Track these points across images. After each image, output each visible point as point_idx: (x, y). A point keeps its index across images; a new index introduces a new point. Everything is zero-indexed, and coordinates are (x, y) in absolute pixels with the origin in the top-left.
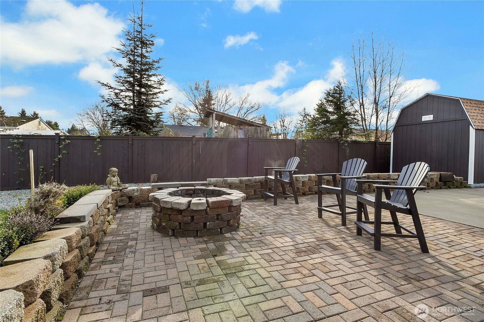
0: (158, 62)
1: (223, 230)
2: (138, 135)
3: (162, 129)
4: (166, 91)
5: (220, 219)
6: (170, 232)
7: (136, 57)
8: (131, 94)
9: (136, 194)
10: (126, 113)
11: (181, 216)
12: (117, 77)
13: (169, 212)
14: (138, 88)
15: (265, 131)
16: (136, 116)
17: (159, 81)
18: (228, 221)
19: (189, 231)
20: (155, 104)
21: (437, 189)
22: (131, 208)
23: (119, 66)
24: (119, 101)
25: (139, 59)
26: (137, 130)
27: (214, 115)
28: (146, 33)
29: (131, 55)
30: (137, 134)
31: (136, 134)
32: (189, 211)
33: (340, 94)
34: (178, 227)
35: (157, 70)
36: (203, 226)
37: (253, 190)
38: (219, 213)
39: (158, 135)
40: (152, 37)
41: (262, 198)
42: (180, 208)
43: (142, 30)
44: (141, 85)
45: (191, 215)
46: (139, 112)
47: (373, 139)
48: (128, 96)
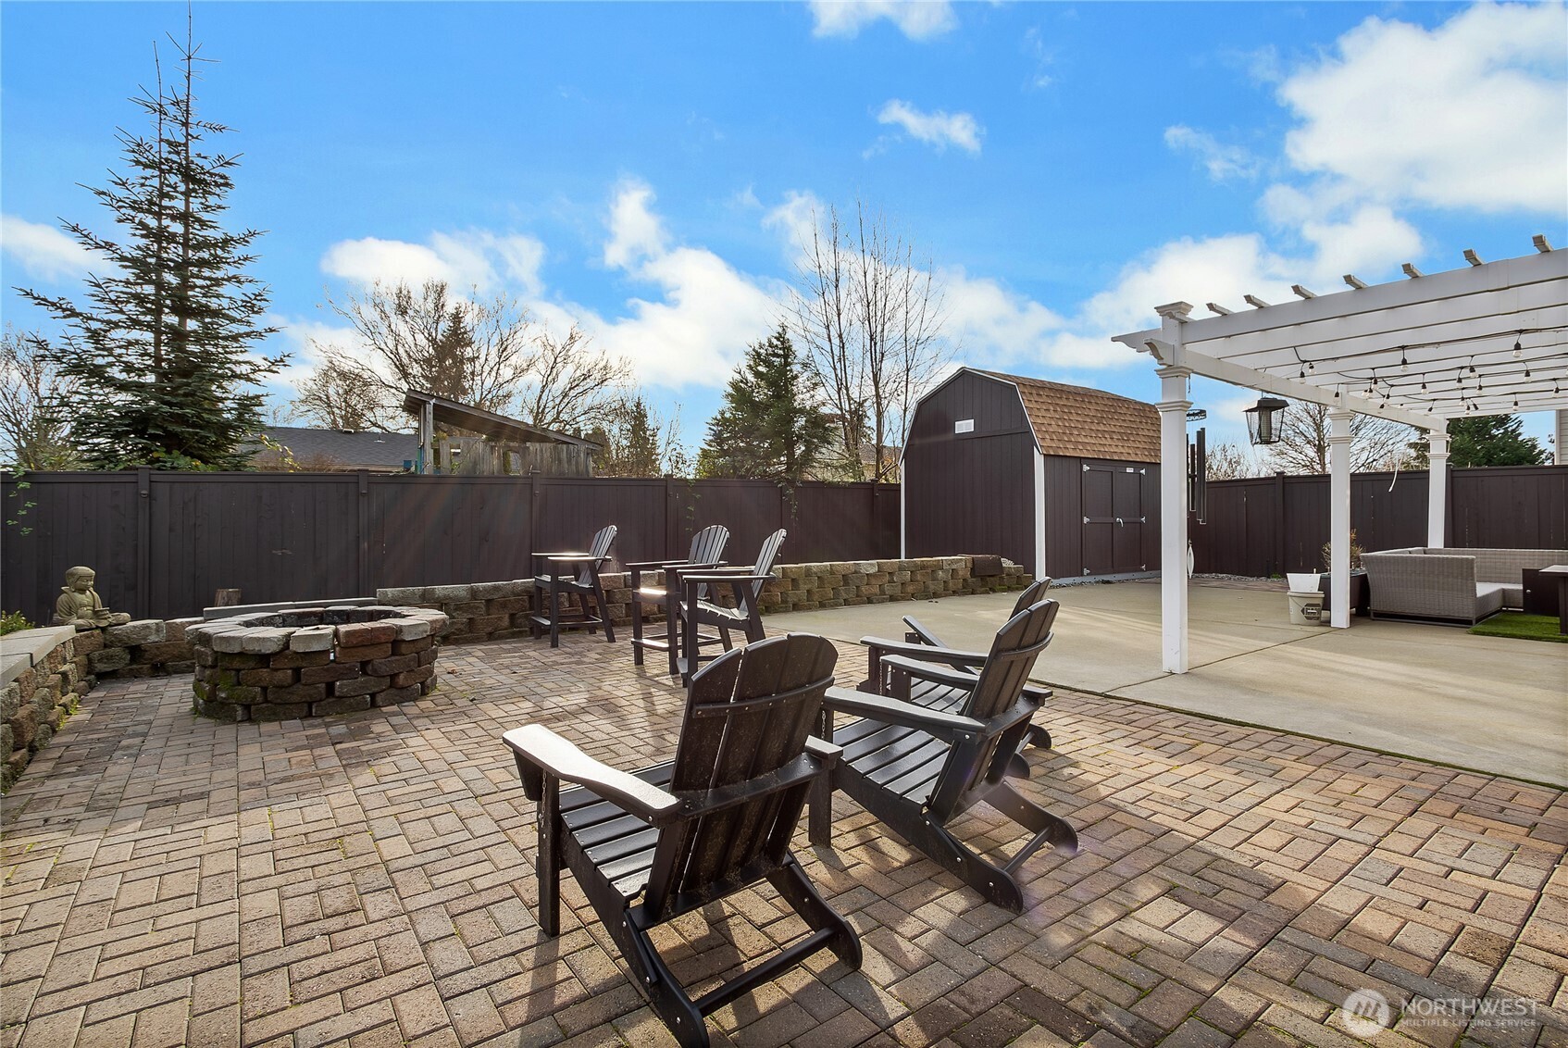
0: (244, 241)
1: (379, 699)
2: (173, 468)
3: (259, 447)
4: (271, 330)
5: (370, 673)
6: (240, 712)
7: (166, 222)
8: (148, 336)
9: (153, 638)
10: (130, 397)
11: (268, 670)
12: (98, 286)
13: (236, 664)
14: (174, 320)
15: (582, 455)
16: (166, 408)
17: (248, 300)
18: (393, 677)
19: (288, 706)
20: (232, 371)
21: (965, 594)
22: (136, 677)
23: (105, 248)
24: (103, 356)
25: (177, 228)
26: (169, 452)
27: (430, 408)
28: (204, 151)
29: (149, 211)
30: (168, 465)
31: (165, 466)
32: (287, 658)
33: (786, 356)
34: (259, 699)
35: (239, 266)
36: (323, 691)
37: (507, 616)
38: (367, 659)
39: (245, 466)
40: (222, 165)
41: (532, 633)
42: (263, 651)
43: (187, 140)
44: (183, 310)
45: (292, 666)
46: (178, 395)
47: (869, 476)
48: (137, 342)
